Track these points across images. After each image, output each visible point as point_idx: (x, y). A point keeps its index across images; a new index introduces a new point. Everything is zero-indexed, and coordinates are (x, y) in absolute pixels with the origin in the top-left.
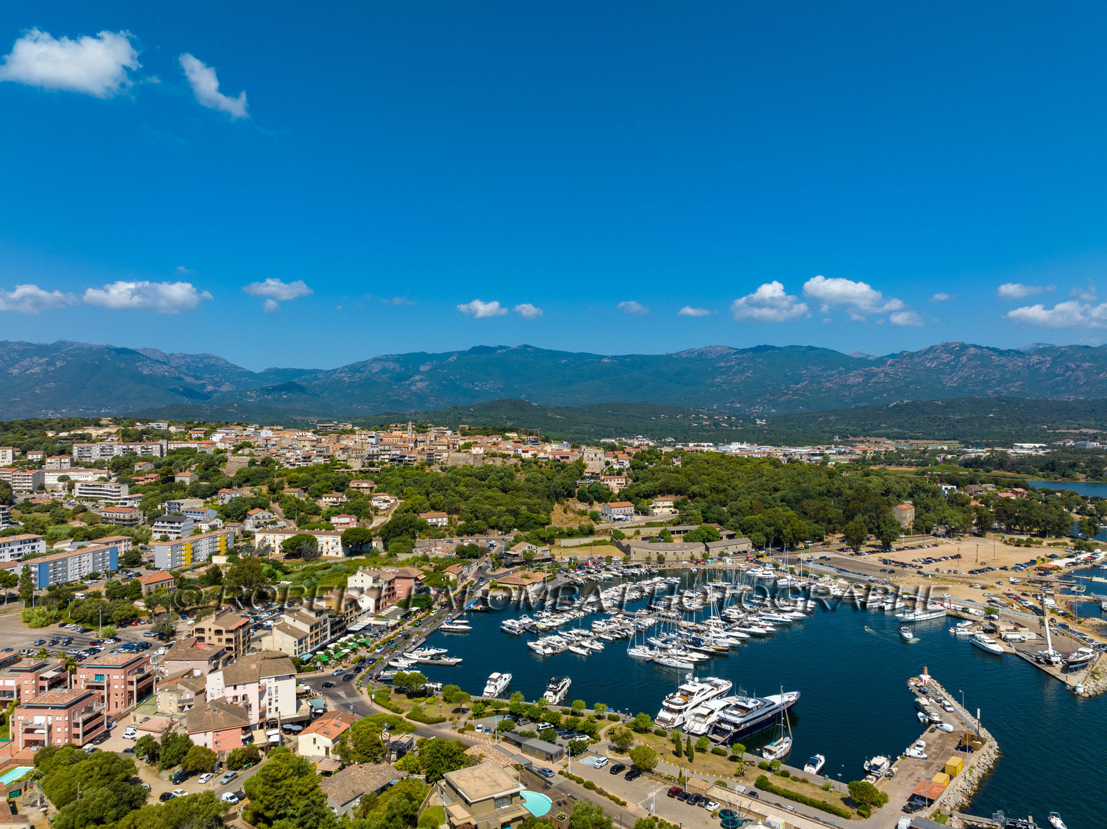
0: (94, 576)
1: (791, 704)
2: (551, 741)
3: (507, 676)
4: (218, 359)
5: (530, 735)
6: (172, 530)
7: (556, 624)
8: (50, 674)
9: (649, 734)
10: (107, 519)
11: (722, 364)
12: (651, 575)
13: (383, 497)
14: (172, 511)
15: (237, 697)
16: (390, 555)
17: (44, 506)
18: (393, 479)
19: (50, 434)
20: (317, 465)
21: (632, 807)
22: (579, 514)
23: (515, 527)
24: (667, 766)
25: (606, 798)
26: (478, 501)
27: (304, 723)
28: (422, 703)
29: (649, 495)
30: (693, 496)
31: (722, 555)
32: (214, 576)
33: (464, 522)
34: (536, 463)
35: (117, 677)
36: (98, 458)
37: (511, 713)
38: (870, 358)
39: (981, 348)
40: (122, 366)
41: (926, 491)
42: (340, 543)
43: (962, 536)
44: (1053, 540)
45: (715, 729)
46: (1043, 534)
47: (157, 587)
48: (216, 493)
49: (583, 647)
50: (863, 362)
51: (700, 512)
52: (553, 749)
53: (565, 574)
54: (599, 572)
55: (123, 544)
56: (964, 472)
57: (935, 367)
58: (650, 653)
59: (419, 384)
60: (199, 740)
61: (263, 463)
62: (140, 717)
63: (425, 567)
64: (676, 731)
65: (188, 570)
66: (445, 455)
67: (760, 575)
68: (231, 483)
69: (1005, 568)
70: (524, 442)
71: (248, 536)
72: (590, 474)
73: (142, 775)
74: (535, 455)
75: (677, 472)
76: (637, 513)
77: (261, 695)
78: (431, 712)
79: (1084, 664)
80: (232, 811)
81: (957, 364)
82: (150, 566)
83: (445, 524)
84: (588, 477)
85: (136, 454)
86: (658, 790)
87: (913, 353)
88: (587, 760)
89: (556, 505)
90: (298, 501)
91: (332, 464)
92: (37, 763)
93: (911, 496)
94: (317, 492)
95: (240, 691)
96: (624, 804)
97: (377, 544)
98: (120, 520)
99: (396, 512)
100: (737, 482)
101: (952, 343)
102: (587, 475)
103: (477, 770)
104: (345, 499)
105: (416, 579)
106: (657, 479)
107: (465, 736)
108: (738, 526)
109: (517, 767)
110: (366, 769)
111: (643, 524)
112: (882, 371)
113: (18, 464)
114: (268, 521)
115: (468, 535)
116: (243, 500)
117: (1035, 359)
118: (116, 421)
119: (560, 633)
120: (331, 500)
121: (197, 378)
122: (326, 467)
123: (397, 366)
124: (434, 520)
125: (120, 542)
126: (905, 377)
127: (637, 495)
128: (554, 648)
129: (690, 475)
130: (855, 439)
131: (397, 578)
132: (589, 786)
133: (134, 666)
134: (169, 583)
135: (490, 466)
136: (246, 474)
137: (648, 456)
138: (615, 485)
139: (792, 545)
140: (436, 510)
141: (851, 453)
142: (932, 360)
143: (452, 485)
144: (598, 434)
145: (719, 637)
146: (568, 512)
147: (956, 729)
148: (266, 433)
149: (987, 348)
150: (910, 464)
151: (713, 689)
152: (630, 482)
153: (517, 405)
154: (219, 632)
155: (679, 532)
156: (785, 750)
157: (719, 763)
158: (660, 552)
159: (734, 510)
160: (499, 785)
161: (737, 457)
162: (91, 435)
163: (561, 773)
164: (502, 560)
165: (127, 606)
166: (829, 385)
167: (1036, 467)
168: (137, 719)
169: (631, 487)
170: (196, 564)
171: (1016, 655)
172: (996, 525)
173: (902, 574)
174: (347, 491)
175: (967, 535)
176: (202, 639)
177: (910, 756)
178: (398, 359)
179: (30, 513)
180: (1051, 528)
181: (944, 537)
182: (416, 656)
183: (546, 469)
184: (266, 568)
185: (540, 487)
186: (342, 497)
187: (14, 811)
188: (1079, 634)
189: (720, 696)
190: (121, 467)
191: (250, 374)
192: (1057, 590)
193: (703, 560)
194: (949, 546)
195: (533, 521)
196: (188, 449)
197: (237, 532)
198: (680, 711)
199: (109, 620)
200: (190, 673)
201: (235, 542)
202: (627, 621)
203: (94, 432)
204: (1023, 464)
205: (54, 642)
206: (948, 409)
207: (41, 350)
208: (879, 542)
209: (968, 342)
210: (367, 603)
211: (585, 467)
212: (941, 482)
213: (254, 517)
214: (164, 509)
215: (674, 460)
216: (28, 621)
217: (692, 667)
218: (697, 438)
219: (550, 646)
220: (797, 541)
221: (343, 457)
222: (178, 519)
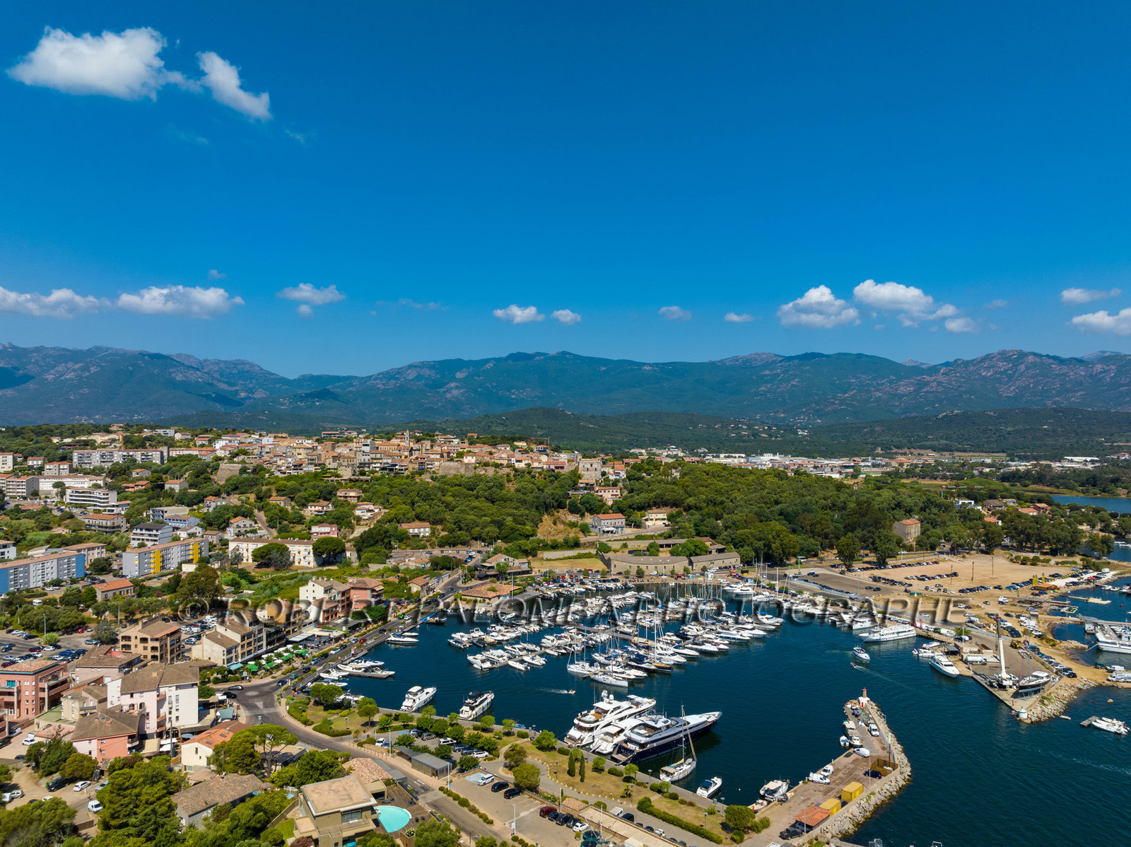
0: (57, 583)
1: (708, 724)
2: (445, 759)
3: (430, 690)
4: (252, 365)
5: (425, 750)
6: (150, 538)
7: (505, 638)
9: (552, 752)
10: (90, 526)
11: (767, 372)
12: (626, 589)
13: (367, 507)
14: (156, 518)
15: (133, 705)
16: (362, 566)
17: (33, 512)
18: (380, 488)
19: (55, 440)
20: (308, 473)
21: (498, 826)
22: (569, 525)
23: (498, 538)
25: (476, 816)
26: (462, 511)
28: (335, 715)
29: (643, 508)
30: (688, 509)
31: (706, 570)
32: (174, 585)
33: (446, 533)
34: (529, 473)
35: (29, 684)
36: (98, 464)
37: (417, 728)
38: (924, 366)
39: (1040, 356)
40: (156, 371)
41: (939, 506)
42: (311, 553)
43: (968, 553)
44: (1064, 558)
45: (620, 749)
46: (1054, 553)
47: (115, 594)
48: (202, 501)
49: (522, 662)
50: (916, 370)
51: (692, 525)
52: (442, 766)
53: (537, 586)
54: (572, 585)
55: (96, 551)
57: (991, 376)
58: (590, 669)
59: (454, 392)
60: (82, 747)
61: (254, 471)
62: (43, 725)
63: (390, 578)
65: (154, 578)
66: (437, 464)
67: (738, 591)
68: (219, 490)
69: (999, 588)
71: (225, 543)
72: (584, 485)
74: (528, 465)
75: (674, 483)
76: (628, 525)
77: (160, 703)
78: (340, 725)
79: (1036, 689)
81: (1014, 373)
82: (118, 574)
83: (427, 534)
84: (582, 488)
85: (136, 460)
86: (532, 810)
87: (968, 362)
88: (474, 777)
89: (546, 516)
90: (281, 510)
91: (323, 472)
93: (920, 511)
94: (304, 501)
95: (137, 699)
96: (491, 822)
97: (350, 555)
98: (102, 527)
99: (378, 522)
100: (736, 494)
101: (1010, 351)
102: (581, 485)
104: (331, 508)
105: (373, 590)
106: (652, 491)
107: (363, 749)
108: (730, 539)
109: (388, 781)
110: (228, 779)
111: (633, 537)
112: (934, 380)
113: (17, 471)
114: (248, 529)
115: (450, 546)
116: (226, 508)
117: (1099, 367)
118: (125, 428)
119: (506, 647)
120: (317, 508)
121: (230, 384)
122: (316, 475)
123: (432, 373)
124: (416, 531)
125: (93, 549)
126: (960, 387)
127: (630, 507)
128: (492, 663)
129: (687, 486)
130: (898, 451)
131: (352, 588)
132: (464, 803)
133: (48, 673)
134: (127, 591)
135: (480, 475)
136: (235, 482)
137: (646, 467)
138: (609, 496)
139: (781, 560)
140: (420, 520)
141: (887, 465)
142: (988, 369)
143: (439, 494)
144: (630, 444)
145: (666, 653)
146: (558, 524)
147: (874, 754)
148: (268, 440)
149: (1047, 356)
150: (944, 478)
151: (631, 708)
152: (626, 493)
153: (551, 414)
154: (144, 640)
155: (668, 546)
156: (684, 772)
158: (641, 566)
159: (729, 524)
160: (351, 799)
161: (741, 468)
162: (95, 441)
163: (440, 789)
164: (478, 573)
166: (878, 394)
167: (1077, 482)
168: (40, 726)
169: (625, 498)
170: (165, 572)
171: (972, 677)
172: (1007, 541)
173: (887, 592)
174: (333, 500)
175: (972, 552)
177: (812, 781)
178: (434, 366)
179: (19, 519)
180: (1063, 546)
181: (947, 554)
182: (350, 669)
183: (538, 479)
184: (230, 576)
185: (530, 498)
186: (327, 506)
188: (1047, 657)
189: (637, 714)
190: (119, 474)
191: (284, 381)
192: (1045, 611)
193: (683, 575)
194: (949, 564)
195: (518, 532)
196: (190, 456)
197: (215, 540)
198: (591, 730)
199: (55, 627)
200: (98, 680)
201: (210, 551)
202: (580, 636)
203: (99, 438)
204: (1063, 480)
206: (1001, 420)
207: (75, 356)
208: (875, 559)
209: (1027, 349)
211: (580, 477)
212: (959, 496)
213: (235, 525)
214: (148, 516)
215: (674, 471)
217: (625, 684)
218: (732, 449)
219: (488, 659)
220: (788, 556)
221: (334, 465)
222: (160, 524)
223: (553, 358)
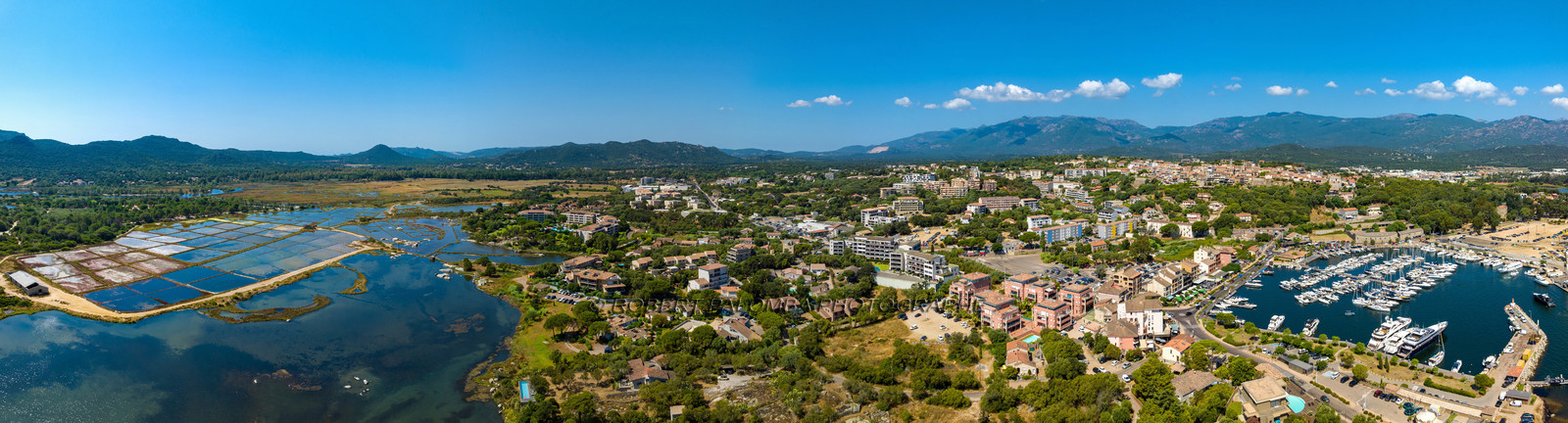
0: (1071, 239)
1: (1444, 328)
2: (1306, 362)
3: (1282, 317)
5: (1294, 357)
6: (1107, 217)
7: (1311, 283)
8: (1049, 290)
9: (1364, 355)
10: (1079, 208)
12: (1367, 252)
13: (1215, 203)
14: (1108, 206)
15: (1132, 318)
16: (1218, 238)
17: (1052, 200)
18: (1221, 193)
19: (1056, 163)
20: (1180, 183)
21: (1353, 405)
22: (1326, 214)
23: (1289, 222)
24: (1374, 376)
25: (1337, 399)
26: (1268, 207)
27: (1167, 338)
28: (1232, 332)
29: (1367, 203)
30: (1391, 204)
31: (1407, 240)
32: (1126, 245)
33: (1260, 219)
34: (1302, 184)
35: (1077, 297)
36: (1076, 176)
37: (1283, 342)
38: (1486, 122)
39: (1538, 118)
41: (1512, 197)
42: (1191, 229)
43: (1529, 221)
45: (1402, 350)
47: (1099, 247)
48: (1129, 197)
49: (1326, 298)
50: (1482, 124)
51: (1395, 213)
52: (1307, 366)
53: (1317, 251)
54: (1337, 250)
55: (1085, 222)
56: (1531, 185)
57: (1517, 128)
58: (1366, 301)
59: (1238, 135)
60: (1113, 341)
61: (1153, 181)
62: (1087, 321)
63: (1237, 247)
64: (1380, 352)
65: (1114, 240)
66: (1251, 178)
67: (1428, 250)
68: (1136, 192)
69: (1549, 237)
70: (1296, 172)
71: (1144, 222)
73: (1086, 354)
74: (1301, 179)
75: (1382, 189)
76: (1359, 214)
77: (1145, 319)
78: (1238, 338)
80: (1126, 387)
81: (1527, 127)
82: (1096, 236)
83: (1250, 220)
84: (1332, 193)
85: (1092, 174)
86: (1368, 392)
87: (1506, 120)
88: (1327, 374)
89: (1313, 209)
90: (1170, 204)
91: (1189, 183)
92: (1042, 335)
93: (1505, 200)
94: (1180, 199)
95: (1134, 316)
96: (1348, 403)
97: (1211, 231)
98: (1084, 210)
99: (1222, 212)
100: (1416, 195)
101: (1525, 116)
102: (1332, 191)
103: (1261, 382)
104: (1195, 203)
105: (1232, 253)
106: (1371, 194)
107: (1256, 355)
108: (1416, 220)
109: (1285, 380)
110: (1198, 374)
111: (1363, 220)
113: (1043, 179)
114: (1154, 214)
115: (1264, 227)
116: (1141, 202)
118: (1084, 157)
119: (1314, 289)
120: (1187, 203)
121: (1123, 132)
122: (1185, 184)
124: (1244, 218)
125: (1083, 221)
127: (1360, 203)
128: (1310, 299)
129: (1390, 191)
130: (1478, 167)
131: (1221, 252)
132: (1328, 390)
133: (1085, 292)
134: (1104, 246)
135: (1276, 185)
136: (1144, 187)
137: (1367, 179)
138: (1347, 197)
139: (1445, 231)
140: (1245, 212)
141: (1476, 175)
143: (1254, 197)
144: (1339, 165)
145: (1405, 291)
146: (1320, 213)
147: (1528, 332)
148: (1154, 164)
149: (1540, 118)
150: (1505, 181)
151: (1400, 324)
152: (1356, 195)
153: (1293, 147)
154: (1125, 279)
155: (1383, 225)
156: (1440, 359)
157: (1403, 372)
158: (1372, 238)
159: (1414, 211)
160: (1274, 391)
163: (1311, 382)
164: (1282, 243)
165: (1084, 258)
166: (1465, 136)
168: (1085, 321)
169: (1356, 199)
170: (1118, 236)
171: (1554, 284)
172: (1545, 213)
173: (1502, 245)
174: (1196, 199)
175: (1532, 220)
176: (1117, 282)
177: (1505, 352)
178: (1226, 120)
179: (1047, 203)
181: (1521, 222)
182: (1231, 302)
183: (1307, 188)
184: (1152, 242)
185: (1304, 199)
186: (1193, 202)
187: (1031, 359)
189: (1405, 328)
190: (1086, 181)
191: (1149, 130)
193: (1396, 242)
194: (1524, 227)
195: (1300, 219)
196: (1116, 172)
197: (1139, 220)
198: (1382, 340)
199: (1076, 264)
200: (1110, 301)
201: (1137, 226)
202: (1353, 281)
203: (1074, 163)
204: (1556, 180)
205: (1053, 272)
206: (1523, 150)
208: (1490, 227)
209: (1532, 115)
210: (1204, 268)
211: (1330, 187)
212: (1520, 191)
213: (1147, 211)
214: (1104, 205)
215: (1381, 181)
216: (1043, 259)
217: (1389, 310)
218: (1396, 168)
219: (1307, 298)
220: (1448, 228)
221: (1194, 179)
222: (1110, 210)
223: (1292, 115)
